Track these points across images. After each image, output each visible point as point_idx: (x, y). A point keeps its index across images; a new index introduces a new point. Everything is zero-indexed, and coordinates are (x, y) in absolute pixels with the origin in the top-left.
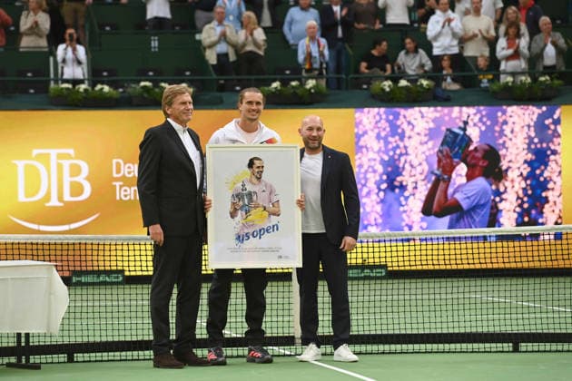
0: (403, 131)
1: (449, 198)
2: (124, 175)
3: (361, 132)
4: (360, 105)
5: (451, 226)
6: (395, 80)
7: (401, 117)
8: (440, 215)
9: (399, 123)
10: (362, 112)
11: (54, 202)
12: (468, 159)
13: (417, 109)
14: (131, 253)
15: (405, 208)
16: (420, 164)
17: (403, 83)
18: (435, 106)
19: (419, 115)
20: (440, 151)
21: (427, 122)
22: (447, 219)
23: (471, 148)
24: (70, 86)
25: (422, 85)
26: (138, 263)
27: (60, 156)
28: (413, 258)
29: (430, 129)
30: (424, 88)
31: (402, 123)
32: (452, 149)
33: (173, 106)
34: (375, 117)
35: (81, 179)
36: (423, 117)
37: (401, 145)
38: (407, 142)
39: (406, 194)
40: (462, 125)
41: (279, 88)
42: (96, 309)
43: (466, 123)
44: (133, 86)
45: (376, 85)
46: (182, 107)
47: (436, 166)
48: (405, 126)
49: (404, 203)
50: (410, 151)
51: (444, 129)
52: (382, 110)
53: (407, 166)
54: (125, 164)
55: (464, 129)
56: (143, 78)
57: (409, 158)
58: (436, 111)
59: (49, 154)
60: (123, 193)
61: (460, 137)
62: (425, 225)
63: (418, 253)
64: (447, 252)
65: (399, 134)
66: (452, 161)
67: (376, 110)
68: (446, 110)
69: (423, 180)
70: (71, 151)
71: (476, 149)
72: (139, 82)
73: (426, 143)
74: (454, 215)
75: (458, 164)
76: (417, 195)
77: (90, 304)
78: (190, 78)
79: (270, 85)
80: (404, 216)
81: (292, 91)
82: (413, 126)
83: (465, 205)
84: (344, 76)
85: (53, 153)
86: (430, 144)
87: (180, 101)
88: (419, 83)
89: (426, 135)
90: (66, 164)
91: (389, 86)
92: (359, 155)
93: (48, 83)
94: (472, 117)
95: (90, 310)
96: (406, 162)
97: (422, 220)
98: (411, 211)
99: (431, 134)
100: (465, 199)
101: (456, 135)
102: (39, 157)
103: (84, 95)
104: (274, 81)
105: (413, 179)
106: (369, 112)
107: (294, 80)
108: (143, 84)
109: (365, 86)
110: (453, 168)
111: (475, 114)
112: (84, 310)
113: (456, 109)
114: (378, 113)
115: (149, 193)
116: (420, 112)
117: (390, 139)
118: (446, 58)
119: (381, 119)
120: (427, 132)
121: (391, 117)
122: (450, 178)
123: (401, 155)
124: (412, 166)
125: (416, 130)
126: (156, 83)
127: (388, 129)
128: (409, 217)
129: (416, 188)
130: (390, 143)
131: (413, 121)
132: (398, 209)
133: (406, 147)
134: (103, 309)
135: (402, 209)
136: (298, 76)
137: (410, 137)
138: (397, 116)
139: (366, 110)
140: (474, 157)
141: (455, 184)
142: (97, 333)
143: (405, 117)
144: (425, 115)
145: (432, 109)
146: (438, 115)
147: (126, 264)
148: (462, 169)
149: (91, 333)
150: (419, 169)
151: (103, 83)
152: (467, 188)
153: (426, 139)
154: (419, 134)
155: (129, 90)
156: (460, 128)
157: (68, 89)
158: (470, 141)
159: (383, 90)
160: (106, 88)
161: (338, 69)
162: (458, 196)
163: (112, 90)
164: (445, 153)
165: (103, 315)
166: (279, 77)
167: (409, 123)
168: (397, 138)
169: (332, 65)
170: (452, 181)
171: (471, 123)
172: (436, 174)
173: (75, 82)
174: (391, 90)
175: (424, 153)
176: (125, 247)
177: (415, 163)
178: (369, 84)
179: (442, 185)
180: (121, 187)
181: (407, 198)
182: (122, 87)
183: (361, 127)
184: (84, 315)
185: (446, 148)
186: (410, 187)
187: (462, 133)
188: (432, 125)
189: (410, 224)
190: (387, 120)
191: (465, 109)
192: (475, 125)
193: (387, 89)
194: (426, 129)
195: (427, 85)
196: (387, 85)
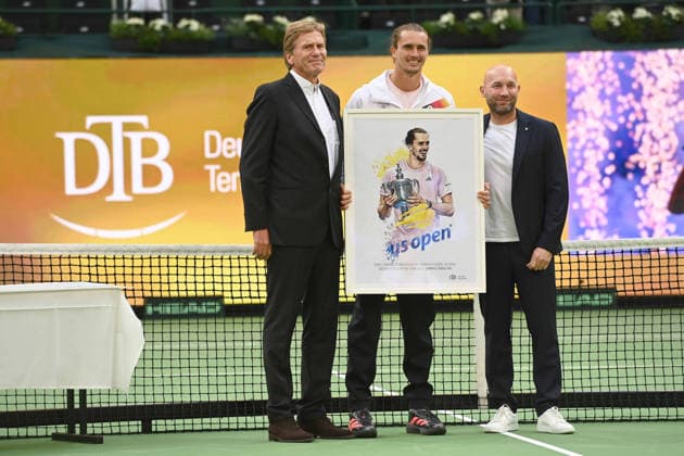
0: (641, 87)
2: (221, 156)
3: (575, 89)
4: (575, 48)
6: (629, 9)
7: (637, 65)
9: (633, 73)
10: (577, 58)
11: (119, 195)
13: (661, 52)
14: (236, 271)
15: (643, 202)
16: (666, 136)
17: (641, 13)
19: (664, 62)
21: (677, 72)
24: (139, 21)
25: (669, 15)
26: (245, 287)
27: (127, 127)
28: (655, 278)
29: (681, 84)
30: (674, 21)
31: (639, 74)
33: (295, 52)
34: (596, 65)
35: (157, 161)
36: (670, 64)
37: (637, 107)
38: (645, 102)
39: (645, 181)
41: (452, 23)
42: (184, 354)
44: (235, 21)
45: (599, 17)
48: (643, 78)
49: (640, 194)
50: (650, 116)
52: (608, 54)
53: (646, 140)
54: (223, 137)
56: (249, 9)
57: (649, 127)
60: (220, 182)
62: (672, 228)
63: (664, 270)
65: (634, 91)
67: (598, 55)
69: (671, 160)
70: (143, 120)
72: (243, 15)
73: (676, 103)
76: (662, 183)
77: (175, 346)
78: (319, 9)
79: (439, 18)
80: (641, 214)
81: (472, 27)
82: (656, 79)
84: (550, 4)
85: (117, 122)
86: (682, 106)
87: (304, 43)
88: (665, 13)
90: (136, 138)
91: (619, 19)
92: (573, 122)
93: (108, 16)
95: (175, 354)
96: (643, 133)
97: (669, 220)
98: (652, 206)
102: (96, 129)
103: (162, 35)
104: (445, 12)
105: (655, 159)
106: (587, 58)
107: (473, 10)
108: (249, 18)
109: (582, 19)
112: (167, 355)
114: (602, 60)
115: (256, 180)
116: (667, 57)
117: (621, 99)
119: (606, 67)
120: (677, 87)
121: (622, 66)
123: (637, 122)
124: (653, 139)
125: (661, 83)
126: (268, 17)
127: (617, 84)
128: (648, 216)
129: (658, 172)
130: (621, 104)
131: (655, 71)
132: (632, 205)
133: (644, 111)
134: (194, 354)
135: (637, 204)
136: (481, 5)
137: (650, 95)
138: (630, 63)
139: (584, 54)
142: (186, 390)
143: (643, 64)
144: (674, 61)
147: (227, 287)
149: (177, 389)
150: (664, 143)
151: (189, 17)
153: (674, 98)
154: (664, 90)
155: (229, 28)
157: (137, 26)
159: (610, 24)
160: (195, 25)
163: (202, 27)
165: (194, 363)
166: (452, 5)
167: (650, 74)
168: (631, 96)
173: (149, 16)
174: (623, 24)
175: (671, 119)
176: (226, 263)
177: (658, 134)
178: (588, 15)
180: (217, 172)
181: (645, 188)
182: (217, 22)
183: (575, 80)
184: (166, 363)
186: (650, 172)
189: (650, 226)
190: (617, 71)
193: (617, 23)
194: (675, 83)
195: (678, 15)
196: (616, 16)
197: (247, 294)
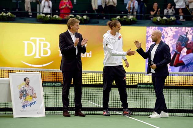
0: (164, 36)
1: (180, 60)
3: (148, 35)
4: (148, 26)
5: (180, 71)
6: (162, 17)
7: (163, 30)
8: (176, 66)
10: (149, 28)
11: (37, 56)
12: (187, 46)
13: (169, 27)
17: (165, 18)
18: (176, 27)
19: (170, 30)
20: (177, 43)
21: (173, 32)
23: (189, 42)
24: (44, 15)
25: (171, 19)
27: (40, 40)
29: (174, 35)
31: (164, 33)
32: (181, 42)
34: (154, 30)
35: (47, 49)
36: (171, 30)
40: (185, 34)
41: (119, 18)
42: (53, 96)
43: (187, 33)
44: (67, 16)
45: (155, 19)
47: (175, 48)
48: (165, 33)
51: (179, 35)
52: (157, 27)
55: (186, 35)
58: (176, 29)
59: (36, 40)
61: (185, 38)
66: (181, 47)
67: (154, 27)
68: (180, 28)
70: (44, 39)
71: (190, 43)
73: (172, 40)
74: (181, 66)
75: (183, 48)
77: (51, 93)
78: (87, 14)
79: (116, 17)
81: (124, 20)
82: (168, 34)
83: (185, 63)
84: (143, 15)
85: (38, 39)
86: (174, 40)
88: (170, 18)
89: (172, 37)
90: (42, 43)
91: (159, 19)
92: (148, 43)
94: (189, 31)
95: (51, 96)
97: (170, 68)
100: (185, 61)
101: (183, 37)
103: (50, 18)
104: (118, 16)
106: (152, 28)
107: (125, 16)
111: (191, 30)
112: (49, 96)
113: (184, 28)
114: (155, 29)
116: (170, 29)
118: (180, 9)
120: (173, 36)
122: (180, 53)
125: (169, 35)
126: (75, 15)
131: (168, 32)
134: (55, 96)
136: (127, 14)
137: (166, 38)
139: (151, 27)
140: (189, 46)
141: (182, 55)
142: (53, 104)
143: (165, 30)
144: (172, 30)
145: (175, 28)
146: (177, 30)
148: (185, 50)
149: (51, 104)
151: (56, 14)
152: (186, 57)
153: (172, 38)
154: (170, 37)
156: (185, 35)
157: (43, 16)
158: (188, 40)
159: (157, 20)
160: (57, 17)
162: (183, 60)
163: (59, 17)
164: (179, 43)
165: (55, 98)
166: (119, 14)
167: (166, 33)
169: (139, 11)
170: (181, 54)
171: (189, 33)
172: (175, 51)
174: (160, 20)
175: (171, 43)
179: (177, 55)
183: (148, 33)
184: (49, 98)
185: (179, 42)
187: (185, 37)
188: (174, 33)
191: (187, 28)
192: (190, 34)
193: (159, 20)
194: (172, 35)
195: (173, 19)
196: (159, 18)
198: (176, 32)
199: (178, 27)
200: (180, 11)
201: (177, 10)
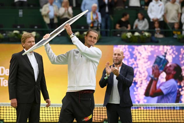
0: (136, 57)
1: (157, 88)
2: (5, 75)
4: (117, 44)
5: (158, 102)
6: (133, 32)
7: (135, 50)
8: (153, 96)
9: (134, 52)
10: (117, 47)
12: (167, 70)
13: (143, 46)
14: (8, 111)
15: (136, 93)
16: (144, 72)
17: (137, 34)
18: (152, 45)
19: (143, 49)
20: (153, 66)
21: (148, 53)
22: (156, 99)
23: (168, 65)
25: (145, 35)
26: (11, 116)
28: (140, 116)
29: (149, 56)
30: (146, 37)
31: (136, 53)
32: (159, 65)
34: (123, 49)
36: (145, 50)
37: (135, 63)
38: (138, 62)
39: (137, 86)
40: (164, 54)
41: (78, 35)
43: (166, 53)
44: (10, 32)
45: (124, 35)
46: (29, 44)
47: (151, 73)
48: (137, 54)
49: (136, 90)
50: (139, 66)
51: (155, 56)
52: (127, 46)
53: (138, 73)
54: (6, 69)
55: (165, 56)
56: (15, 29)
57: (139, 69)
58: (152, 47)
60: (4, 83)
61: (163, 60)
62: (145, 101)
63: (142, 114)
64: (156, 114)
65: (134, 58)
66: (159, 71)
67: (123, 46)
68: (156, 47)
69: (145, 80)
71: (170, 66)
72: (13, 31)
73: (147, 62)
74: (160, 97)
75: (162, 72)
76: (142, 87)
80: (136, 96)
82: (141, 55)
83: (165, 92)
84: (109, 30)
86: (149, 63)
87: (28, 41)
89: (147, 59)
91: (130, 35)
94: (169, 50)
96: (137, 71)
97: (145, 99)
98: (139, 94)
99: (149, 58)
100: (165, 89)
101: (161, 59)
105: (140, 79)
106: (120, 47)
107: (85, 31)
108: (15, 32)
109: (119, 35)
110: (159, 74)
111: (170, 49)
113: (161, 47)
114: (125, 48)
116: (144, 48)
117: (130, 60)
118: (156, 22)
119: (126, 51)
121: (131, 50)
122: (158, 79)
123: (135, 68)
124: (140, 73)
125: (143, 56)
126: (21, 32)
127: (129, 55)
128: (138, 97)
129: (141, 83)
130: (130, 62)
131: (141, 52)
132: (133, 94)
133: (137, 64)
135: (135, 93)
137: (139, 59)
138: (133, 49)
139: (119, 46)
140: (169, 70)
141: (160, 82)
143: (137, 50)
144: (147, 49)
145: (150, 46)
146: (153, 49)
147: (5, 116)
148: (164, 75)
150: (143, 75)
153: (146, 60)
154: (143, 58)
155: (8, 35)
156: (163, 56)
158: (167, 62)
159: (127, 37)
161: (106, 27)
162: (162, 88)
163: (0, 34)
164: (155, 67)
166: (78, 30)
167: (139, 53)
168: (133, 59)
169: (103, 25)
170: (159, 81)
171: (168, 53)
172: (151, 77)
174: (131, 37)
175: (146, 67)
176: (5, 109)
177: (142, 71)
179: (154, 83)
180: (3, 80)
181: (137, 88)
182: (5, 33)
185: (156, 65)
186: (139, 83)
187: (163, 58)
188: (150, 54)
189: (139, 100)
190: (129, 51)
191: (165, 47)
192: (170, 54)
193: (129, 37)
194: (147, 56)
195: (148, 35)
196: (129, 35)
197: (11, 119)
198: (151, 52)
199: (154, 45)
200: (156, 25)
201: (152, 24)
